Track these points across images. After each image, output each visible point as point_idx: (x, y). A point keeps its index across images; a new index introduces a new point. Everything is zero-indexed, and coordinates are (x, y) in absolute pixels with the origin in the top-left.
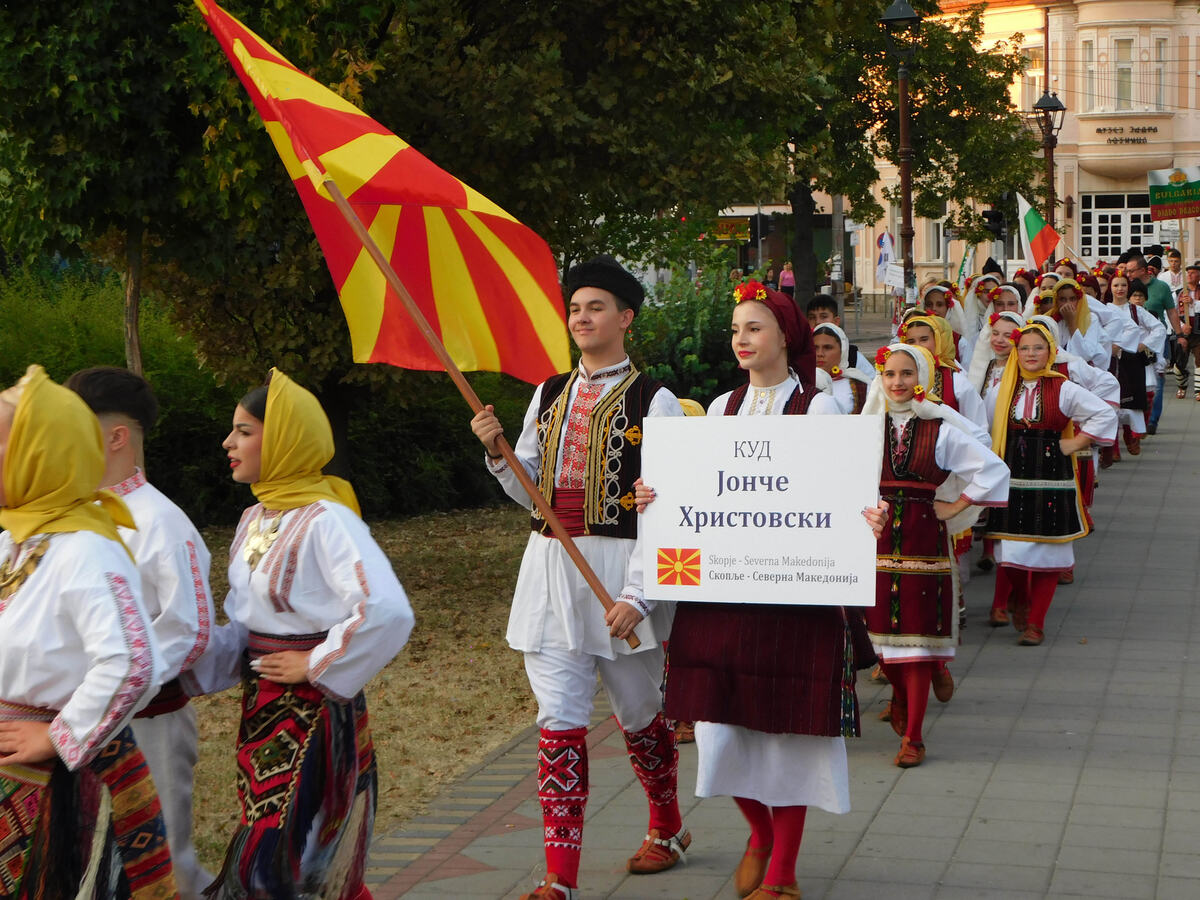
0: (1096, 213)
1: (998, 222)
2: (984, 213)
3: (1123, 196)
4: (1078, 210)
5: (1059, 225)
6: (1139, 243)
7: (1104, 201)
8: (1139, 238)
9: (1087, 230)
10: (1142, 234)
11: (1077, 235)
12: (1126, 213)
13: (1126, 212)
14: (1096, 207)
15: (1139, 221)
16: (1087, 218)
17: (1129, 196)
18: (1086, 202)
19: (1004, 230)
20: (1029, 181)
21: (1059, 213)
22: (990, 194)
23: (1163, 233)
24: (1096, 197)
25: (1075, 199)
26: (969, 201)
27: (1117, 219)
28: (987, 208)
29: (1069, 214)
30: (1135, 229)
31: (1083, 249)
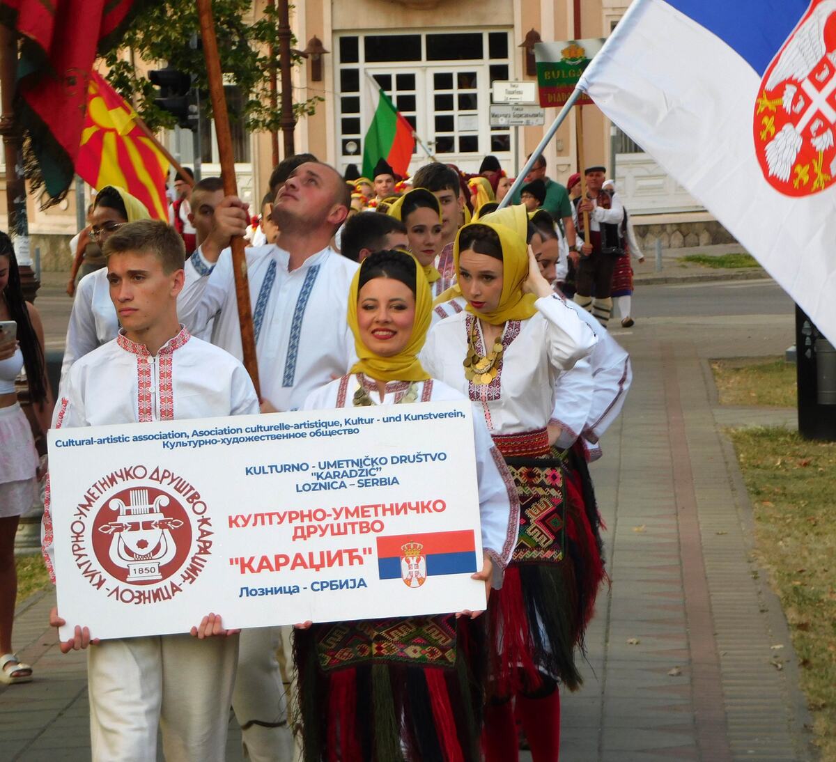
0: (367, 70)
1: (183, 94)
2: (153, 75)
3: (419, 37)
4: (333, 66)
5: (299, 97)
6: (451, 129)
7: (382, 48)
8: (451, 118)
9: (351, 105)
10: (455, 112)
11: (332, 114)
12: (424, 71)
13: (425, 69)
14: (368, 59)
15: (450, 87)
16: (350, 80)
17: (428, 37)
18: (348, 49)
19: (195, 108)
20: (240, 12)
21: (299, 74)
22: (167, 39)
23: (496, 110)
24: (367, 40)
25: (327, 44)
26: (124, 54)
27: (407, 82)
28: (159, 65)
29: (316, 74)
30: (442, 103)
31: (345, 142)
